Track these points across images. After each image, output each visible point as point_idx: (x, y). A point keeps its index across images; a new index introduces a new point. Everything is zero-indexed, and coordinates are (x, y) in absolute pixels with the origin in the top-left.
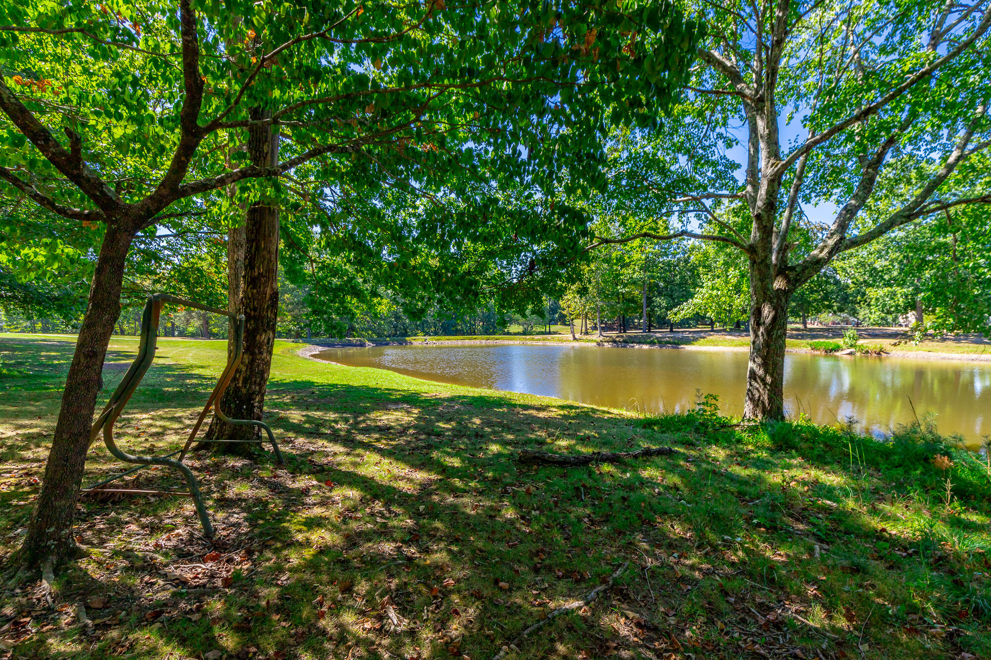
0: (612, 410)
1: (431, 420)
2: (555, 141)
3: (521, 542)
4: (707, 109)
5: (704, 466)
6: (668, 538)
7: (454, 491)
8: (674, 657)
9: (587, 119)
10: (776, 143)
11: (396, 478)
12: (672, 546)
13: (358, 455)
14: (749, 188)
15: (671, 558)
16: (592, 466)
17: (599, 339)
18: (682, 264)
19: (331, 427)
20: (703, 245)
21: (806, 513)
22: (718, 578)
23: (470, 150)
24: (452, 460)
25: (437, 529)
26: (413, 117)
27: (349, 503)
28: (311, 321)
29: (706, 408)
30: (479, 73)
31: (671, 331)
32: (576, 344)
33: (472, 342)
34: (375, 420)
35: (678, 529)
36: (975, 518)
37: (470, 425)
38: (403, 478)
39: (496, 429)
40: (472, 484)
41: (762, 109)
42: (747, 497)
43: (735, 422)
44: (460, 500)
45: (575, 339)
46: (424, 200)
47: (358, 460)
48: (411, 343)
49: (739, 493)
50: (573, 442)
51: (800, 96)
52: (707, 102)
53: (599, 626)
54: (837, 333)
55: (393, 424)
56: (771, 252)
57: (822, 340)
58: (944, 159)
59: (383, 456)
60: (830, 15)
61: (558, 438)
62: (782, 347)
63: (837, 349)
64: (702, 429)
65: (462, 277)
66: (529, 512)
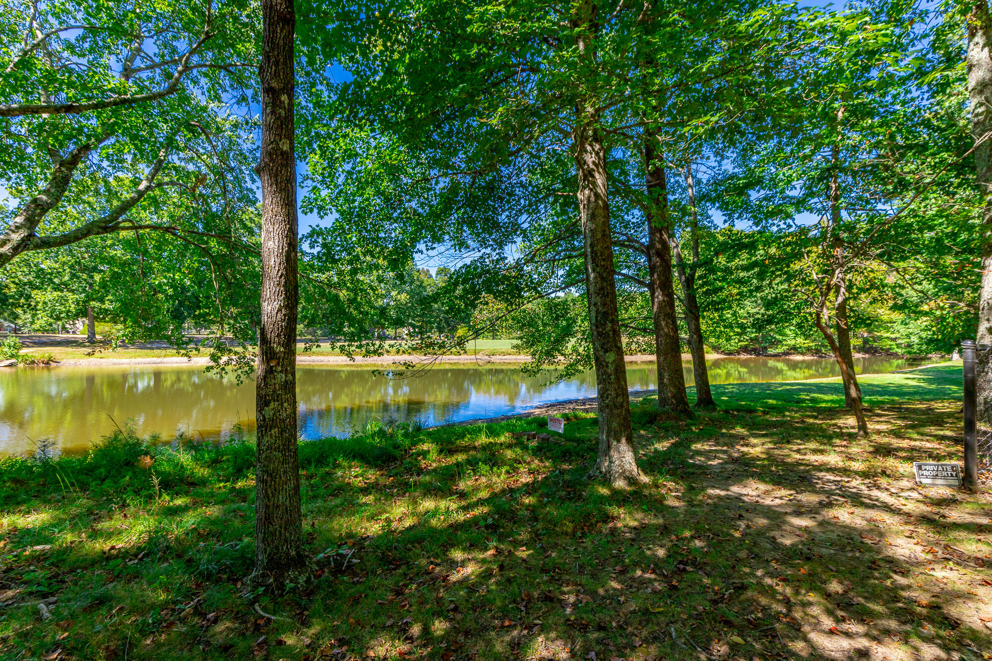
21: (12, 574)
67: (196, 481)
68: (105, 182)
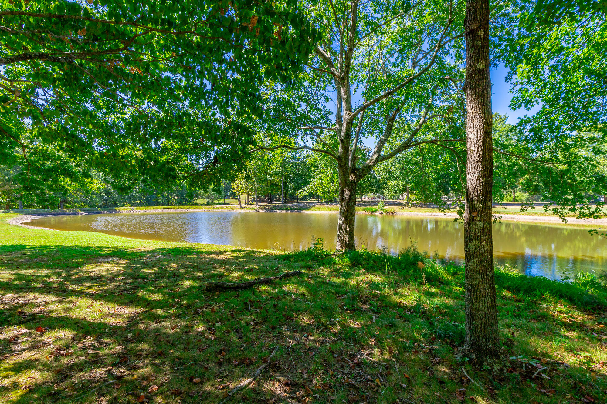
0: (266, 251)
1: (137, 268)
2: (230, 82)
3: (209, 346)
4: (316, 79)
5: (318, 279)
6: (301, 325)
7: (157, 319)
8: (307, 399)
9: (250, 71)
10: (350, 103)
11: (107, 316)
12: (303, 330)
13: (71, 302)
14: (337, 125)
15: (303, 338)
16: (255, 288)
17: (256, 208)
18: (302, 164)
19: (43, 281)
20: (313, 154)
21: (368, 299)
22: (328, 344)
23: (168, 78)
24: (155, 295)
25: (142, 350)
26: (122, 46)
27: (60, 343)
28: (22, 195)
29: (317, 246)
30: (176, 26)
31: (297, 202)
32: (242, 211)
33: (170, 211)
34: (87, 272)
35: (306, 319)
36: (434, 290)
37: (169, 269)
38: (113, 315)
39: (189, 270)
40: (171, 311)
41: (343, 84)
42: (340, 295)
43: (332, 253)
44: (162, 325)
45: (241, 207)
46: (131, 109)
47: (71, 305)
48: (119, 212)
49: (336, 292)
50: (242, 273)
51: (359, 81)
52: (316, 75)
53: (263, 392)
54: (375, 203)
55: (104, 274)
56: (348, 161)
57: (369, 207)
58: (418, 121)
59: (95, 299)
60: (372, 42)
61: (232, 272)
62: (354, 211)
63: (376, 211)
64: (316, 258)
65: (163, 165)
66: (215, 324)
67: (444, 282)
68: (408, 124)
